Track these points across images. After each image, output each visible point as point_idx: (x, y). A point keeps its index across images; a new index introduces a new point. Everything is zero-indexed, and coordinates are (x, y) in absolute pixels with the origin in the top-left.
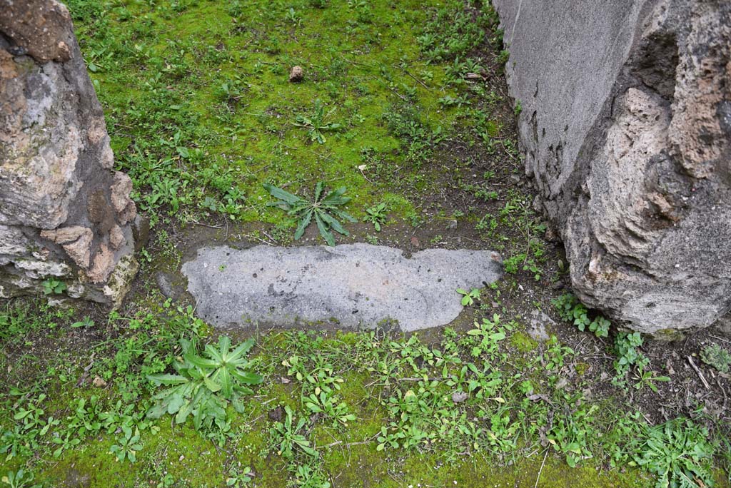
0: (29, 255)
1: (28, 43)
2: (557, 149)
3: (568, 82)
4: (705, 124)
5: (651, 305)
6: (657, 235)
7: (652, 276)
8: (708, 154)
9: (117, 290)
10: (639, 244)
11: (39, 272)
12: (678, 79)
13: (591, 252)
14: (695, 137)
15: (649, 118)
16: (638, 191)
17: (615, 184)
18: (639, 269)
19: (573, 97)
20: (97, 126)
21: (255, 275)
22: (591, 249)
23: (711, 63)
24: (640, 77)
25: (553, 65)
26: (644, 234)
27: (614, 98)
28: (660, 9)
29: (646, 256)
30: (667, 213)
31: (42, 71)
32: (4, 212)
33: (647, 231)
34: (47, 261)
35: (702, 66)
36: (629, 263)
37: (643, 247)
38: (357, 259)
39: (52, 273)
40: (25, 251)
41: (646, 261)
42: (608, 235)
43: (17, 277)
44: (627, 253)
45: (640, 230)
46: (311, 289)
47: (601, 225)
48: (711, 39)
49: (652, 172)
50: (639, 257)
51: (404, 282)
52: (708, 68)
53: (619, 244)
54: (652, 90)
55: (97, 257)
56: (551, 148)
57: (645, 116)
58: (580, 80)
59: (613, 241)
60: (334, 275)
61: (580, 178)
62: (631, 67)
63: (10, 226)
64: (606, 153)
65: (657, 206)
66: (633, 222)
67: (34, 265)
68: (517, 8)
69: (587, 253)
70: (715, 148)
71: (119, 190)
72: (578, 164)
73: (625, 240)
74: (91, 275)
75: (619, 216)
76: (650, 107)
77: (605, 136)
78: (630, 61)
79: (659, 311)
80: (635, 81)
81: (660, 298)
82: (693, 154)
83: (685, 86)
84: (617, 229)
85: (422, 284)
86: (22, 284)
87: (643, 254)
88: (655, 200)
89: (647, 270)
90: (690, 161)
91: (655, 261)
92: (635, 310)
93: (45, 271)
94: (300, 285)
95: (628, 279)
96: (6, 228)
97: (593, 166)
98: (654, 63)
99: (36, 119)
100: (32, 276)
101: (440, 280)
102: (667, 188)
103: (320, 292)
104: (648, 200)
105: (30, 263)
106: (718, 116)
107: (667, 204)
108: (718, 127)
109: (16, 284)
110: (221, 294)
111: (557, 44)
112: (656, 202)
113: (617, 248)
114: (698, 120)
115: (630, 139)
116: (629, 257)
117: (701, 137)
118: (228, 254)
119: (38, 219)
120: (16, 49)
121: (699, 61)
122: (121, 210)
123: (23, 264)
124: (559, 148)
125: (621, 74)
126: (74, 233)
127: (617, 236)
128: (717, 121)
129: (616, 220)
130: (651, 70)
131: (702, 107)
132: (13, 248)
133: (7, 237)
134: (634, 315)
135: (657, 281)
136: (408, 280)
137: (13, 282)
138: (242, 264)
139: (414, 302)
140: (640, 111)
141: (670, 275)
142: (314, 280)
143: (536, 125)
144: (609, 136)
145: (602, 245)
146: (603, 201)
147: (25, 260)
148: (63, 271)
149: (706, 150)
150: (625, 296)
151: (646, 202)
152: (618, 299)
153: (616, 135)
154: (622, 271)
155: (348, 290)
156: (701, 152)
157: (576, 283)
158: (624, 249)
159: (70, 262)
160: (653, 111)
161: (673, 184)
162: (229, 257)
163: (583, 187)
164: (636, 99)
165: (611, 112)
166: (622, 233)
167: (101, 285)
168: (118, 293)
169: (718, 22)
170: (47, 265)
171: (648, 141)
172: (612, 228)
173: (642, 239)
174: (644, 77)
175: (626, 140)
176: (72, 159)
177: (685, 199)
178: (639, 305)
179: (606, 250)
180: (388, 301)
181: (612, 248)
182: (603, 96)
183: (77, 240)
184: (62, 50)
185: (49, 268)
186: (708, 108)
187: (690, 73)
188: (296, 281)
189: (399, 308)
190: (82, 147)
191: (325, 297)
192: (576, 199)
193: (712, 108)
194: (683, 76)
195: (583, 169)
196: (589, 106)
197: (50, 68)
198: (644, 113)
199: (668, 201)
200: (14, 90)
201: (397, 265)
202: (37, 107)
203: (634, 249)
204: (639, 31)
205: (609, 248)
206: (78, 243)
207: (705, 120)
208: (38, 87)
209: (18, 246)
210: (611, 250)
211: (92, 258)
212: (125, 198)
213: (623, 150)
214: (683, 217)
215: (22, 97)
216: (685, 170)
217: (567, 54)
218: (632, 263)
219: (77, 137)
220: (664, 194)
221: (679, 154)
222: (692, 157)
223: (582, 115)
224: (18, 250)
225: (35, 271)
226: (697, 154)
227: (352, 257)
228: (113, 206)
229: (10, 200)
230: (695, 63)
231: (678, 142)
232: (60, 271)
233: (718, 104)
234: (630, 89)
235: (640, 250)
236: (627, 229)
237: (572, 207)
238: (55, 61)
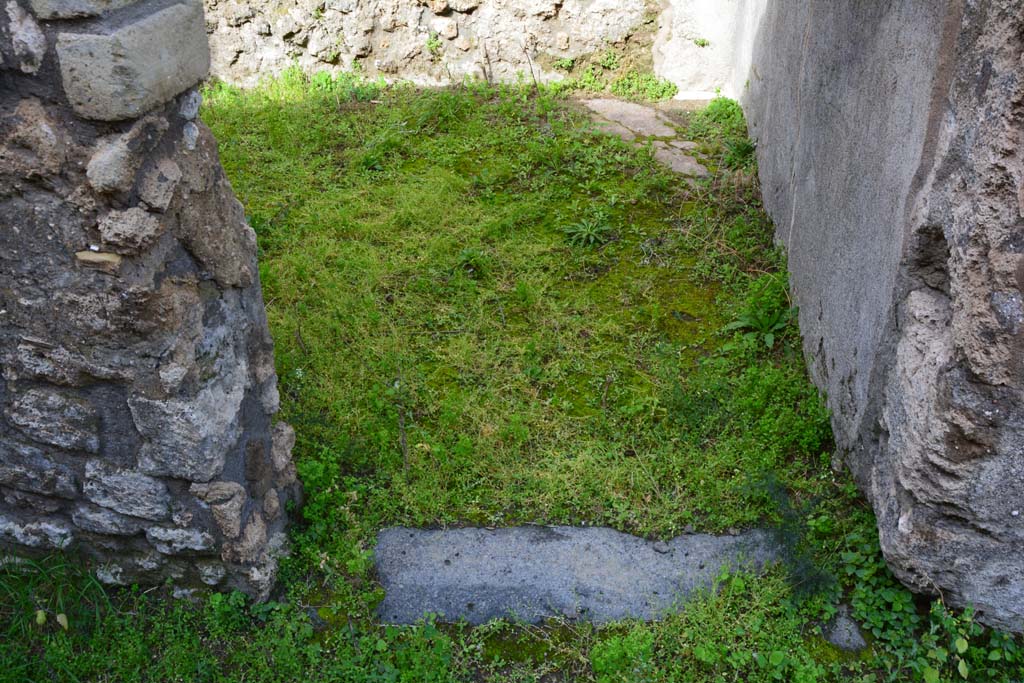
0: (166, 521)
1: (216, 267)
2: (849, 381)
3: (851, 294)
4: (983, 320)
5: (1002, 581)
6: (971, 469)
7: (985, 532)
8: (996, 354)
9: (266, 574)
10: (952, 483)
11: (174, 545)
12: (952, 274)
13: (900, 507)
14: (976, 335)
15: (938, 324)
16: (933, 411)
17: (912, 409)
18: (963, 522)
19: (858, 312)
20: (266, 361)
21: (447, 562)
22: (899, 502)
23: (976, 254)
24: (921, 277)
25: (834, 277)
26: (953, 467)
27: (897, 305)
28: (922, 201)
29: (967, 501)
30: (974, 435)
31: (221, 298)
32: (156, 458)
33: (957, 463)
34: (188, 528)
35: (968, 257)
36: (948, 513)
37: (957, 486)
38: (586, 542)
39: (191, 546)
40: (164, 513)
41: (969, 508)
42: (914, 478)
43: (142, 554)
44: (941, 498)
45: (947, 463)
46: (524, 581)
47: (904, 467)
48: (970, 229)
49: (942, 385)
50: (958, 502)
51: (653, 570)
52: (974, 259)
53: (928, 487)
54: (939, 292)
55: (248, 527)
56: (842, 382)
57: (933, 322)
58: (863, 289)
59: (921, 485)
60: (556, 562)
61: (877, 412)
62: (908, 267)
63: (157, 478)
64: (899, 373)
65: (957, 426)
66: (936, 452)
67: (172, 534)
68: (791, 211)
69: (895, 508)
70: (1001, 346)
71: (281, 444)
72: (871, 394)
73: (934, 480)
74: (239, 549)
75: (919, 448)
76: (937, 311)
77: (894, 351)
78: (904, 260)
79: (1018, 591)
80: (917, 283)
81: (1012, 569)
82: (979, 356)
83: (957, 280)
84: (922, 466)
85: (677, 573)
86: (147, 563)
87: (961, 497)
88: (953, 419)
89: (976, 523)
90: (978, 365)
91: (980, 507)
92: (980, 590)
93: (182, 543)
94: (509, 575)
95: (955, 538)
96: (150, 480)
97: (887, 392)
98: (932, 259)
99: (208, 348)
100: (164, 551)
101: (702, 567)
102: (963, 401)
103: (537, 583)
104: (946, 421)
105: (166, 531)
106: (992, 308)
107: (969, 423)
108: (996, 321)
109: (140, 563)
110: (401, 586)
111: (836, 250)
112: (955, 422)
113: (927, 493)
114: (974, 315)
115: (921, 352)
116: (945, 504)
117: (983, 334)
118: (411, 536)
119: (193, 467)
120: (204, 273)
121: (965, 253)
122: (281, 469)
123: (157, 532)
124: (851, 379)
125: (899, 276)
126: (229, 490)
127: (925, 476)
128: (994, 315)
129: (918, 455)
130: (931, 269)
131: (976, 301)
132: (152, 509)
133: (150, 493)
134: (981, 599)
135: (997, 540)
136: (658, 567)
137: (137, 561)
138: (431, 548)
139: (665, 596)
140: (927, 317)
141: (1012, 530)
142: (527, 568)
143: (824, 357)
144: (900, 352)
145: (910, 493)
146: (903, 434)
147: (161, 527)
148: (204, 544)
149: (992, 350)
150: (958, 567)
151: (945, 424)
152: (950, 572)
153: (905, 350)
154: (942, 526)
155: (574, 581)
156: (987, 353)
157: (888, 551)
158: (936, 493)
159: (217, 530)
160: (942, 316)
161: (969, 396)
162: (413, 539)
163: (881, 422)
164: (920, 303)
165: (897, 323)
166: (929, 471)
167: (248, 565)
168: (267, 578)
169: (971, 211)
170: (186, 533)
171: (936, 350)
172: (916, 467)
173: (952, 475)
174: (926, 277)
175: (916, 353)
176: (238, 395)
177: (987, 413)
178: (984, 582)
179: (916, 499)
180: (630, 595)
181: (922, 494)
182: (886, 305)
183: (229, 500)
184: (245, 275)
185: (188, 538)
186: (982, 301)
187: (960, 266)
188: (503, 569)
189: (646, 604)
190: (249, 384)
191: (544, 590)
192: (876, 441)
193: (985, 300)
194: (955, 270)
195: (877, 401)
196: (874, 320)
197: (230, 294)
198: (931, 318)
199: (970, 419)
200: (195, 316)
201: (642, 549)
202: (211, 336)
203: (947, 491)
204: (908, 226)
205: (918, 495)
206: (230, 503)
207: (980, 314)
208: (215, 314)
209: (159, 506)
210: (921, 497)
211: (243, 526)
212: (286, 454)
213: (914, 366)
214: (995, 439)
215: (200, 324)
216: (976, 376)
217: (847, 261)
218: (953, 513)
219: (246, 373)
220: (964, 410)
221: (965, 359)
222: (979, 360)
223: (868, 332)
224: (157, 511)
225: (169, 543)
226: (983, 355)
227: (580, 538)
228: (273, 462)
229: (167, 442)
230: (962, 255)
231: (962, 344)
232: (201, 541)
233: (989, 295)
234: (912, 293)
235: (956, 492)
236: (933, 465)
237: (874, 452)
238: (234, 286)
